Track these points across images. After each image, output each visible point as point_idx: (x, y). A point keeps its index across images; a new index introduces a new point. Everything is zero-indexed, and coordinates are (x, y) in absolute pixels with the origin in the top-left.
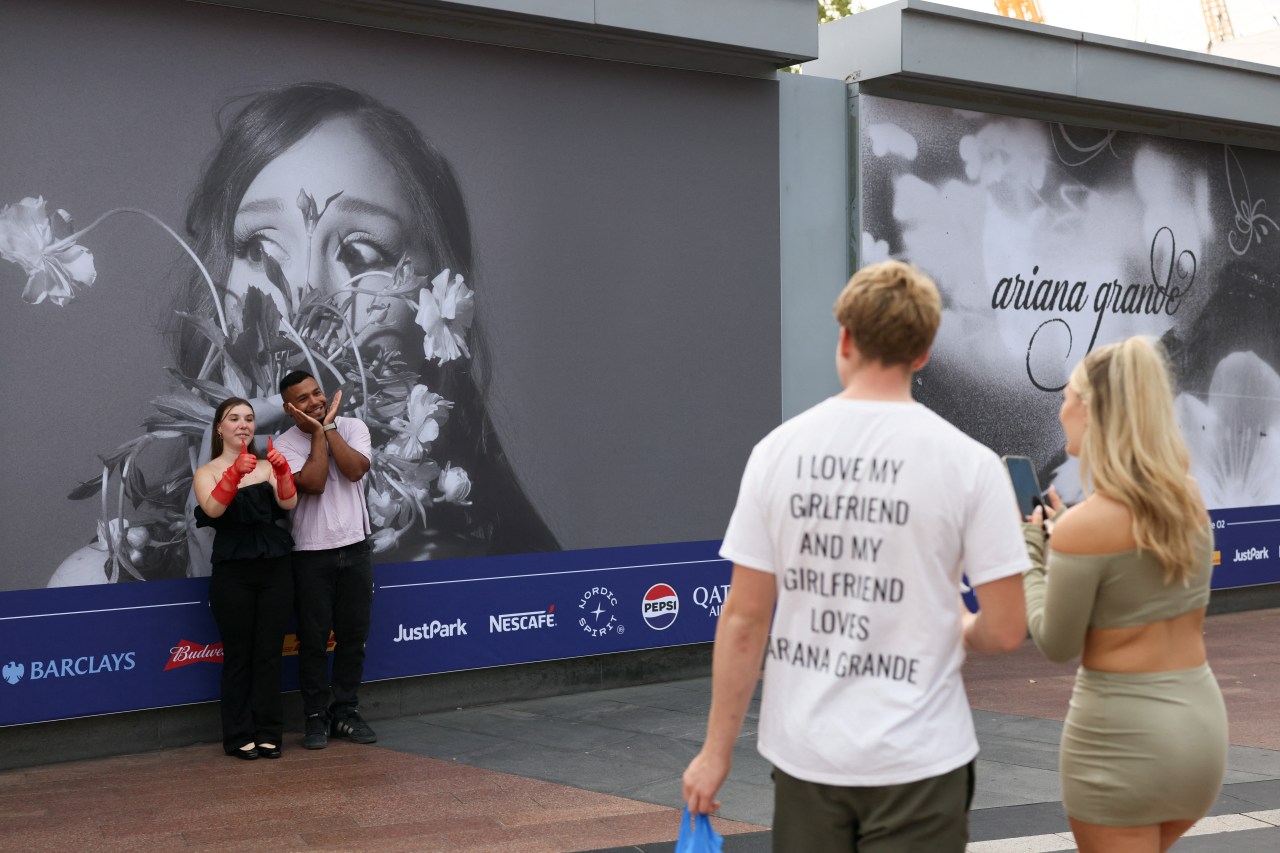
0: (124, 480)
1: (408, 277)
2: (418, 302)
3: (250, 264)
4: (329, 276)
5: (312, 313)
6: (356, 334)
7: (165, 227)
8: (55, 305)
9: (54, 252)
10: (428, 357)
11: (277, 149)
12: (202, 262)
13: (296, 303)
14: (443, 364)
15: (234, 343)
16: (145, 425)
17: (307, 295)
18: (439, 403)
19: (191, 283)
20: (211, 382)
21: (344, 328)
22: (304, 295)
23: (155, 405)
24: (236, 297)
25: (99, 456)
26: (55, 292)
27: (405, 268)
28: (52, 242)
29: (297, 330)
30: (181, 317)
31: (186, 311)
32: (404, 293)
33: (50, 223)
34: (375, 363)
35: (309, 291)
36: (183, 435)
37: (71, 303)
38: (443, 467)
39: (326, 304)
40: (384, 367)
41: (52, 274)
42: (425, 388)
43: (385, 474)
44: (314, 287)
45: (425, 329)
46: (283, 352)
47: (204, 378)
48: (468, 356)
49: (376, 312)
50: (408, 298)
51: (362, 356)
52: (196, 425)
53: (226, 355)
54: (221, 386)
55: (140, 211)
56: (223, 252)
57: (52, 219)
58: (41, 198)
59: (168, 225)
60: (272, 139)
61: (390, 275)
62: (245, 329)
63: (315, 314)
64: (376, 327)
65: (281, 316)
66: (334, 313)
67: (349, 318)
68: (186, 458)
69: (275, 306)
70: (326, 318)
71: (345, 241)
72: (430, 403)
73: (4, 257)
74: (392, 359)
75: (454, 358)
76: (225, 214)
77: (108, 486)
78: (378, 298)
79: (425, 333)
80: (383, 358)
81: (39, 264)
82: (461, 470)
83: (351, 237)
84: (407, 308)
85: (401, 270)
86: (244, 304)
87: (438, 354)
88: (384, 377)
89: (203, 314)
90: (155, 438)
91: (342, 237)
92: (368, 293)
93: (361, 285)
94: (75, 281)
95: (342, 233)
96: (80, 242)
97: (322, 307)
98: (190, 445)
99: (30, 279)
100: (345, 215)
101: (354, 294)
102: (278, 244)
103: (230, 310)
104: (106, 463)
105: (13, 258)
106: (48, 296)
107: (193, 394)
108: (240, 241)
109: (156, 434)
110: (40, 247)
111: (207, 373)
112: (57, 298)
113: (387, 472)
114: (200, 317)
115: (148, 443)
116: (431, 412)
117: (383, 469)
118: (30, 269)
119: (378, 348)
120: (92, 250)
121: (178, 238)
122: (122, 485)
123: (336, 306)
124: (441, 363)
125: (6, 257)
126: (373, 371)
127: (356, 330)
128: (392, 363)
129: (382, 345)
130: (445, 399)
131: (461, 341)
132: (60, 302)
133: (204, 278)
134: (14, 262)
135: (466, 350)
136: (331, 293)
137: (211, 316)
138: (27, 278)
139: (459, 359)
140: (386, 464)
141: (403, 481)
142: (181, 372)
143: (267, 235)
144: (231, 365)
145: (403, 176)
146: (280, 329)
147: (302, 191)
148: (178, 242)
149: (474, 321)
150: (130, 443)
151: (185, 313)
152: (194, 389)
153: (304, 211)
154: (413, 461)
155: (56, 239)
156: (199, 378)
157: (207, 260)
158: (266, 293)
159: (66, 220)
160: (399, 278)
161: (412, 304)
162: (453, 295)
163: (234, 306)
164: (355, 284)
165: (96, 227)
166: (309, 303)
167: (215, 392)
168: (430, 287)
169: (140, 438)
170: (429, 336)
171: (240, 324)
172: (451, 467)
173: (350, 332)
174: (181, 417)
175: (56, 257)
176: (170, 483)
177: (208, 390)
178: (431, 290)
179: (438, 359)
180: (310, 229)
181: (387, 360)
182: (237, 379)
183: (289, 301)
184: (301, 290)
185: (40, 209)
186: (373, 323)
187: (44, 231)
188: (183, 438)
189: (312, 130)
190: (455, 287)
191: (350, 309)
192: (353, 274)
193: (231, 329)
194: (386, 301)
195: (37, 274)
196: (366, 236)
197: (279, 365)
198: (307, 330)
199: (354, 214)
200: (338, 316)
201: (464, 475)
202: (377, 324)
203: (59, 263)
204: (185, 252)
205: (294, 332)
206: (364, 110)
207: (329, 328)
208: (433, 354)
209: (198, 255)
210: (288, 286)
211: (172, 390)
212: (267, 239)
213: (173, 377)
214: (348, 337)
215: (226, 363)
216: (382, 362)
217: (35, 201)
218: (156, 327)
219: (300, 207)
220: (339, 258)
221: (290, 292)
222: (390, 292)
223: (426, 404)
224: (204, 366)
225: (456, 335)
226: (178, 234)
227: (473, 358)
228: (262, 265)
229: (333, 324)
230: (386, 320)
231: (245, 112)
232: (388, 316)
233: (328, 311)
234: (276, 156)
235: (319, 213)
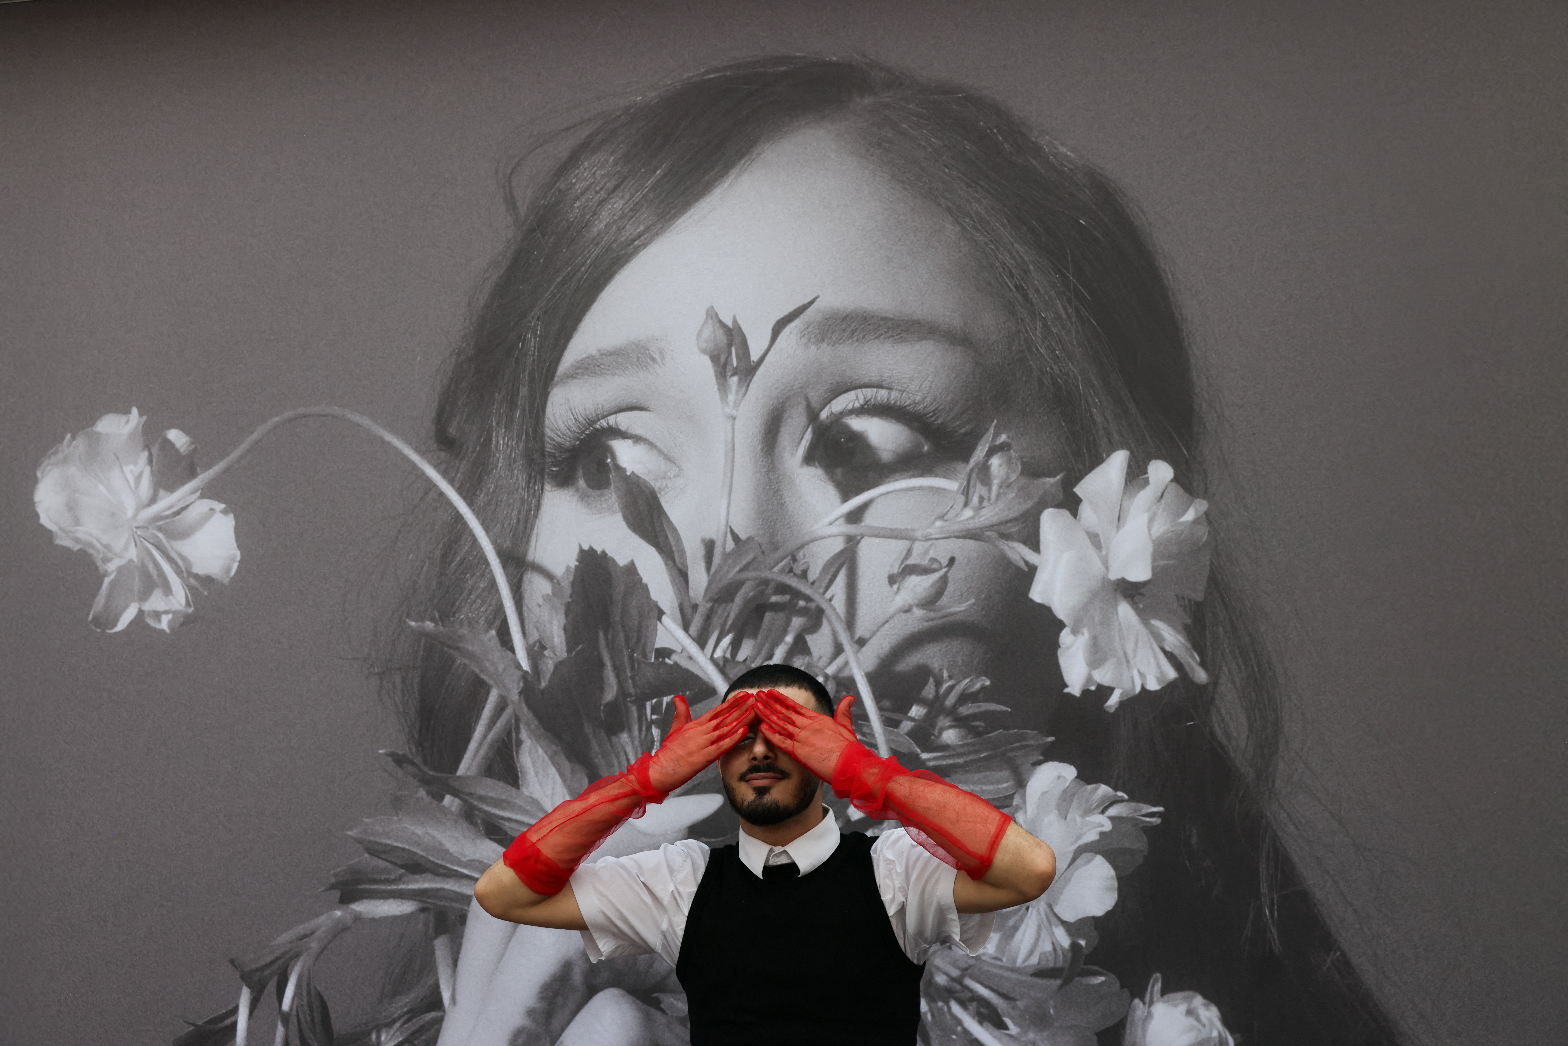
0: (286, 1018)
1: (1005, 485)
2: (1034, 544)
3: (584, 497)
4: (782, 505)
5: (739, 599)
6: (861, 642)
7: (389, 437)
8: (154, 630)
9: (157, 518)
10: (1075, 685)
11: (647, 229)
12: (470, 504)
13: (699, 578)
14: (1122, 704)
15: (543, 684)
16: (333, 887)
17: (726, 556)
18: (1113, 811)
19: (444, 556)
20: (489, 781)
21: (825, 630)
22: (717, 560)
23: (360, 841)
24: (548, 576)
25: (232, 962)
26: (156, 602)
27: (995, 462)
28: (153, 500)
29: (701, 642)
30: (422, 634)
31: (433, 620)
32: (991, 527)
33: (150, 461)
34: (916, 711)
35: (730, 545)
36: (423, 910)
37: (185, 622)
38: (1138, 990)
39: (776, 574)
40: (943, 721)
41: (151, 567)
42: (1069, 772)
43: (956, 1009)
44: (743, 536)
45: (1061, 612)
46: (666, 699)
47: (473, 771)
48: (1201, 676)
49: (913, 581)
50: (1006, 537)
51: (878, 698)
52: (450, 885)
53: (526, 713)
54: (514, 790)
55: (337, 410)
56: (521, 478)
57: (155, 450)
58: (135, 411)
59: (394, 431)
60: (635, 210)
61: (952, 485)
62: (569, 651)
63: (748, 602)
64: (917, 620)
65: (661, 613)
66: (797, 594)
67: (839, 603)
68: (429, 966)
69: (645, 588)
70: (777, 608)
71: (824, 415)
72: (1088, 812)
73: (58, 542)
74: (964, 698)
75: (1153, 685)
76: (524, 391)
77: (250, 1031)
78: (918, 547)
79: (1061, 625)
80: (939, 699)
81: (126, 548)
82: (1198, 1001)
83: (839, 405)
84: (1005, 562)
85: (984, 470)
86: (568, 590)
87: (1103, 676)
88: (945, 747)
89: (471, 624)
90: (358, 918)
91: (815, 404)
92: (893, 535)
93: (870, 519)
94: (196, 576)
95: (815, 397)
96: (209, 492)
97: (766, 582)
98: (437, 934)
99: (107, 581)
100: (824, 353)
101: (852, 542)
102: (651, 445)
103: (536, 610)
104: (247, 978)
105: (77, 540)
106: (141, 613)
107: (445, 812)
108: (559, 447)
109: (359, 907)
110: (130, 513)
111: (479, 759)
112: (157, 615)
113: (963, 1004)
114: (464, 631)
115: (340, 930)
116: (1092, 836)
117: (948, 994)
118: (106, 560)
119: (923, 673)
120: (231, 508)
121: (415, 457)
122: (280, 1030)
123: (804, 575)
124: (1113, 701)
125: (63, 541)
126: (911, 734)
127: (860, 632)
128: (965, 710)
129: (935, 665)
130: (1132, 798)
131: (1173, 639)
132: (164, 624)
133: (475, 540)
134: (76, 547)
135: (1192, 661)
136: (790, 546)
137: (489, 625)
138: (100, 577)
139: (1169, 688)
140: (959, 980)
141: (1014, 1029)
142: (418, 760)
143: (623, 427)
144: (538, 738)
145: (979, 238)
146: (658, 645)
147: (712, 315)
148: (414, 467)
149: (1214, 581)
150: (301, 929)
151: (429, 625)
152: (448, 799)
153: (715, 359)
154: (1041, 973)
155: (162, 492)
156: (461, 771)
157: (482, 498)
158: (622, 561)
159: (183, 450)
160: (979, 490)
161: (1019, 552)
162: (1145, 518)
163: (546, 598)
164: (854, 517)
165: (242, 457)
166: (732, 574)
167: (498, 803)
168: (1072, 504)
169: (323, 918)
170: (1075, 632)
171: (557, 638)
172: (1164, 992)
173: (844, 638)
174: (416, 867)
175: (160, 529)
176: (389, 1025)
177: (481, 799)
178: (1074, 513)
179: (1105, 691)
180: (731, 398)
181: (950, 701)
182: (553, 770)
183: (681, 575)
184: (709, 546)
185: (131, 435)
186: (908, 610)
187: (138, 478)
188: (422, 916)
189: (734, 172)
190: (1145, 497)
191: (841, 580)
192: (846, 492)
193: (536, 652)
194: (942, 551)
195: (120, 570)
196: (882, 395)
197: (655, 732)
198: (727, 640)
199: (845, 350)
200: (808, 599)
201: (1210, 1014)
202: (918, 613)
203: (164, 541)
204: (431, 485)
205: (693, 648)
206: (868, 100)
207: (785, 632)
208: (1089, 679)
209: (460, 491)
210: (678, 540)
211: (398, 803)
212: (623, 435)
213: (400, 773)
214: (839, 650)
215: (524, 735)
216: (935, 707)
217: (124, 418)
218: (365, 659)
219: (704, 351)
220: (809, 459)
221: (683, 552)
222: (956, 527)
223: (1075, 815)
224: (473, 745)
225: (1156, 623)
226: (417, 450)
227: (1215, 682)
228: (612, 497)
229: (797, 622)
230: (944, 600)
231: (574, 159)
232: (950, 588)
233: (782, 589)
234: (645, 245)
235: (755, 356)
